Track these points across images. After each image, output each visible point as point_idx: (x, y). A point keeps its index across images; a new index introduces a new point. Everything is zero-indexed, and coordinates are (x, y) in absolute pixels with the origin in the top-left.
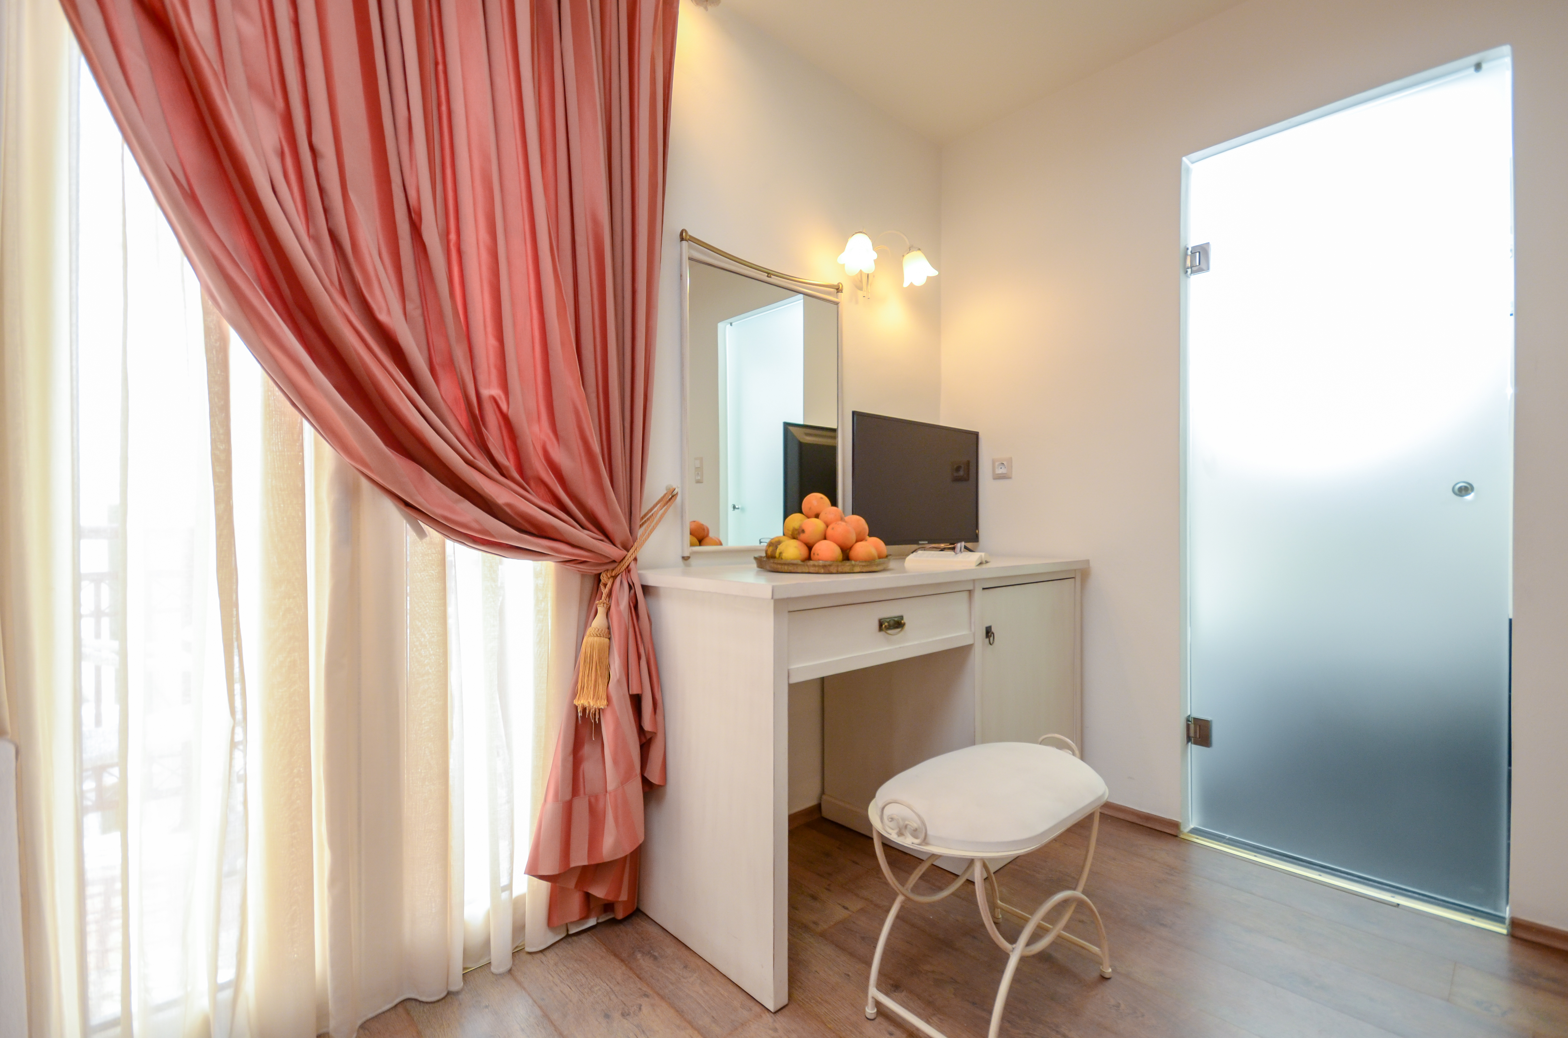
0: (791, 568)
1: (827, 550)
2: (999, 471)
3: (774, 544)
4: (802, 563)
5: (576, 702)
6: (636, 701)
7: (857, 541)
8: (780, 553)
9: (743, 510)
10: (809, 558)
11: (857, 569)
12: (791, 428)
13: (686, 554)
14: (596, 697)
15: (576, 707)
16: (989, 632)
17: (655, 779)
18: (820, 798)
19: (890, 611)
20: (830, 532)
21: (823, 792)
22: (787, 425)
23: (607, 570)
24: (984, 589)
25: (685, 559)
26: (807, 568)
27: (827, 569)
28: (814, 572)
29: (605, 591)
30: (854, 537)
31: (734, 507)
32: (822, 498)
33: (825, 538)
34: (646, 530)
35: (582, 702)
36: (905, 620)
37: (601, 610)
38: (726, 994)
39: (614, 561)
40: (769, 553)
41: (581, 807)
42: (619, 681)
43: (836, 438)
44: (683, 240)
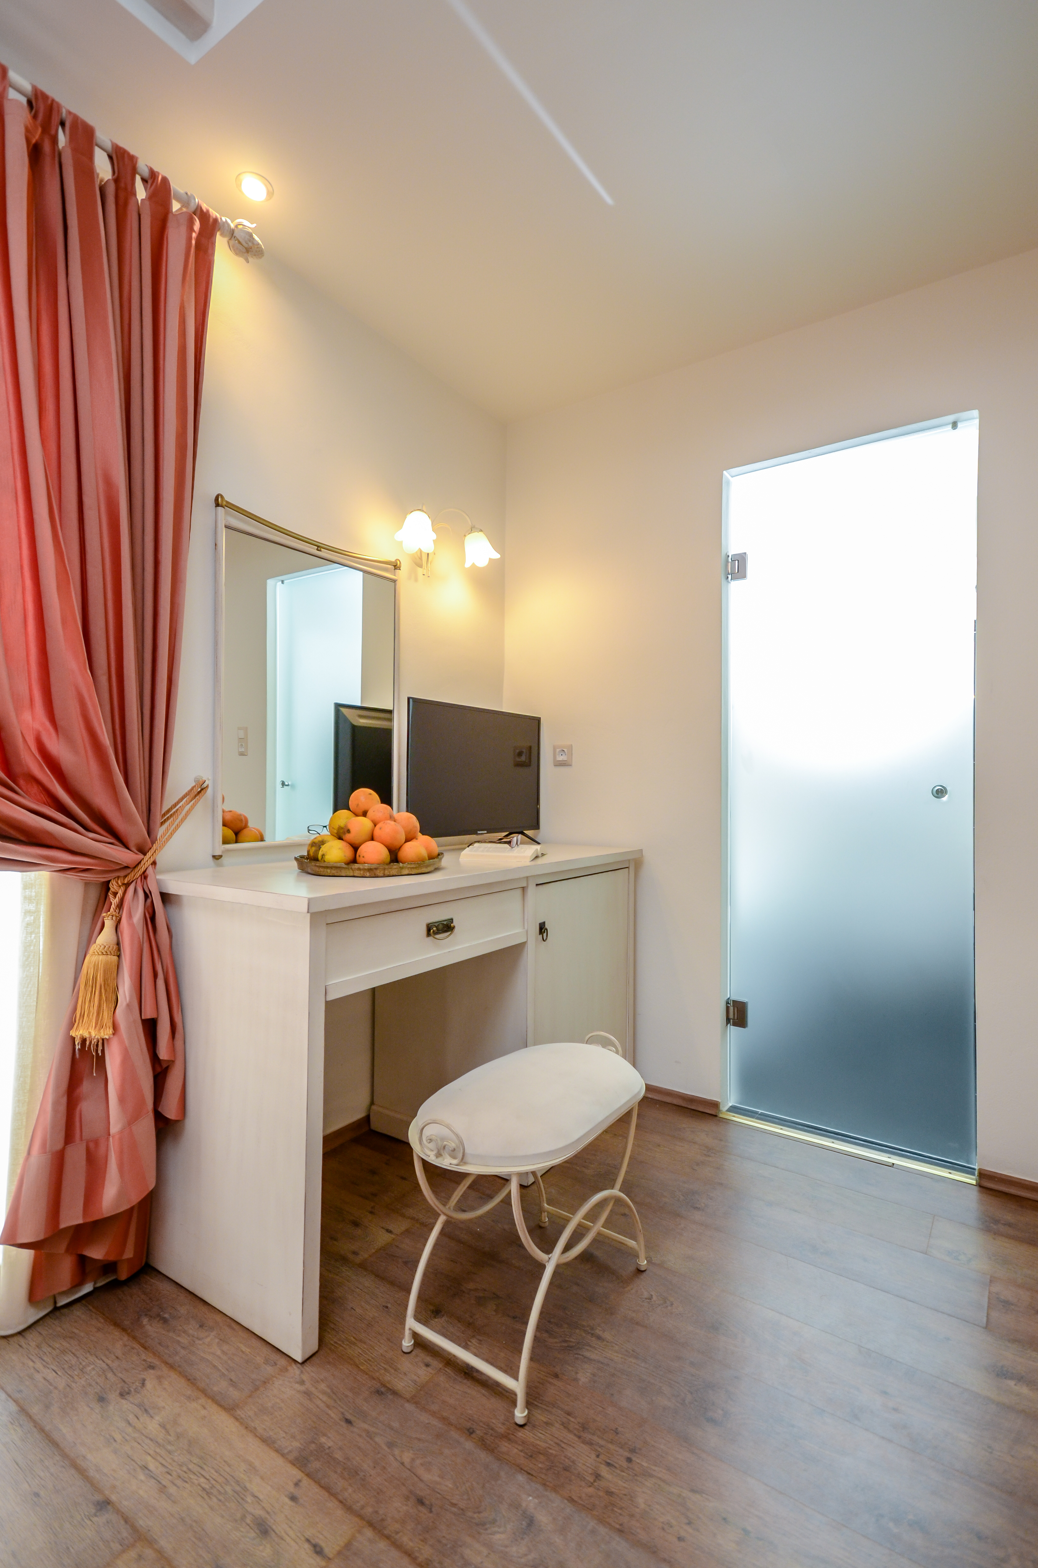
0: (334, 872)
1: (374, 852)
2: (560, 758)
3: (317, 844)
4: (345, 866)
5: (73, 1033)
6: (150, 1027)
7: (407, 840)
8: (323, 855)
9: (293, 786)
10: (354, 861)
11: (406, 872)
12: (343, 710)
13: (217, 853)
14: (99, 1025)
15: (73, 1039)
16: (542, 928)
17: (170, 1111)
18: (369, 1109)
19: (438, 915)
20: (377, 832)
21: (372, 1103)
22: (338, 706)
23: (118, 877)
24: (537, 885)
25: (216, 858)
26: (351, 871)
27: (373, 872)
28: (360, 876)
29: (115, 901)
30: (403, 839)
31: (283, 784)
32: (370, 794)
33: (372, 839)
34: (167, 830)
35: (81, 1032)
36: (455, 923)
37: (109, 924)
38: (248, 1350)
39: (127, 867)
40: (311, 853)
41: (76, 1155)
42: (128, 1006)
43: (391, 720)
44: (217, 505)
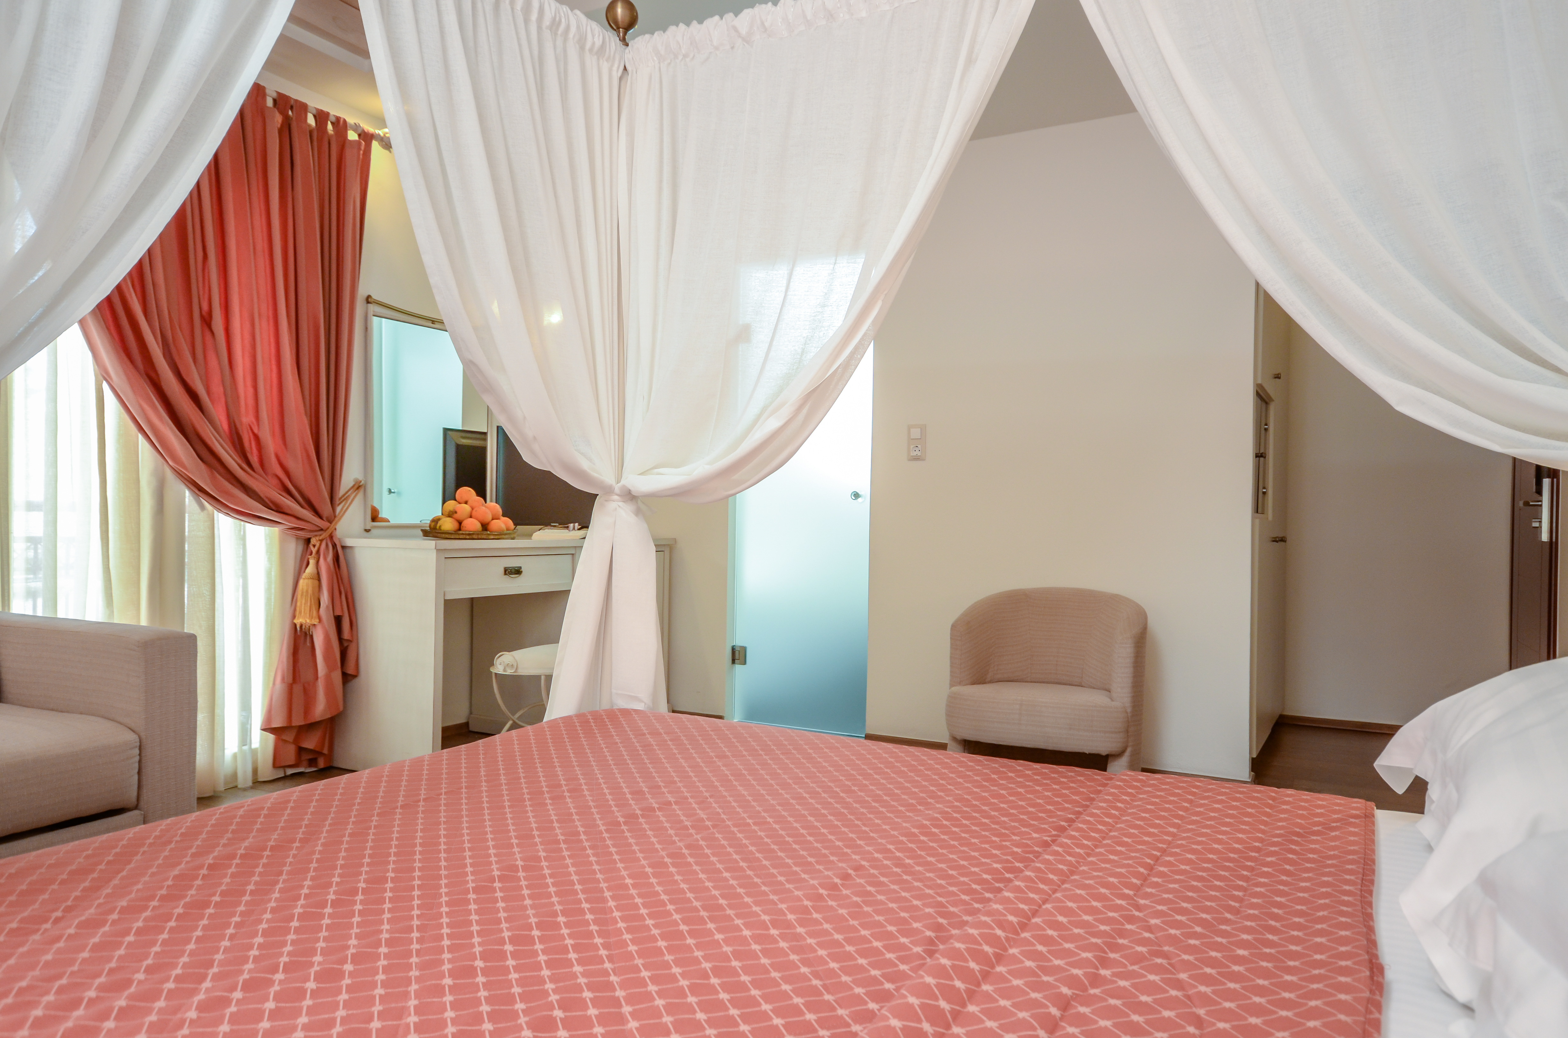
0: (447, 536)
1: (472, 525)
3: (436, 521)
4: (454, 533)
5: (295, 621)
6: (338, 620)
7: (493, 519)
8: (440, 526)
9: (399, 494)
10: (460, 529)
11: (492, 537)
12: (449, 432)
13: (368, 528)
14: (311, 617)
15: (295, 625)
17: (350, 670)
18: (469, 718)
19: (512, 563)
20: (474, 513)
21: (471, 713)
22: (446, 431)
23: (316, 536)
25: (367, 531)
26: (458, 536)
27: (471, 536)
28: (462, 538)
29: (314, 550)
30: (490, 517)
31: (390, 491)
32: (472, 491)
33: (471, 517)
34: (342, 509)
35: (301, 620)
36: (523, 569)
37: (312, 562)
39: (322, 530)
40: (432, 526)
41: (298, 688)
42: (327, 607)
43: (485, 440)
44: (368, 302)
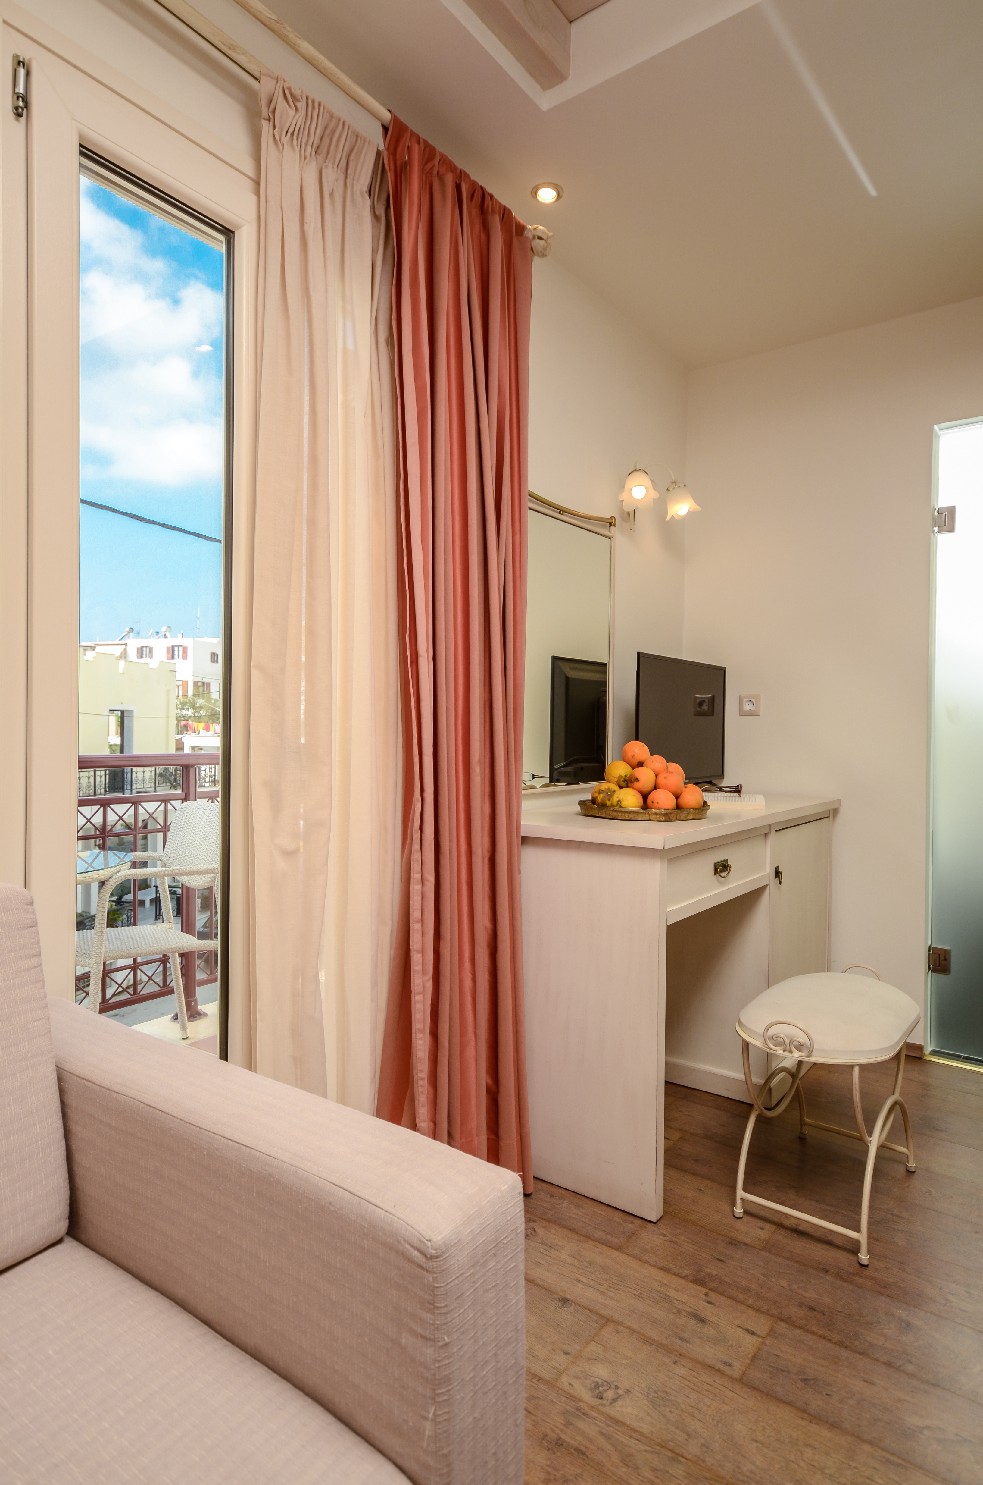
0: (631, 816)
1: (662, 799)
2: (747, 707)
3: (604, 792)
4: (641, 811)
7: (682, 789)
8: (619, 801)
10: (648, 807)
12: (561, 664)
16: (778, 873)
19: (719, 856)
20: (660, 781)
22: (555, 660)
24: (776, 831)
26: (647, 815)
27: (664, 817)
28: (656, 820)
32: (643, 746)
33: (657, 788)
36: (729, 864)
38: (604, 1213)
40: (599, 800)
